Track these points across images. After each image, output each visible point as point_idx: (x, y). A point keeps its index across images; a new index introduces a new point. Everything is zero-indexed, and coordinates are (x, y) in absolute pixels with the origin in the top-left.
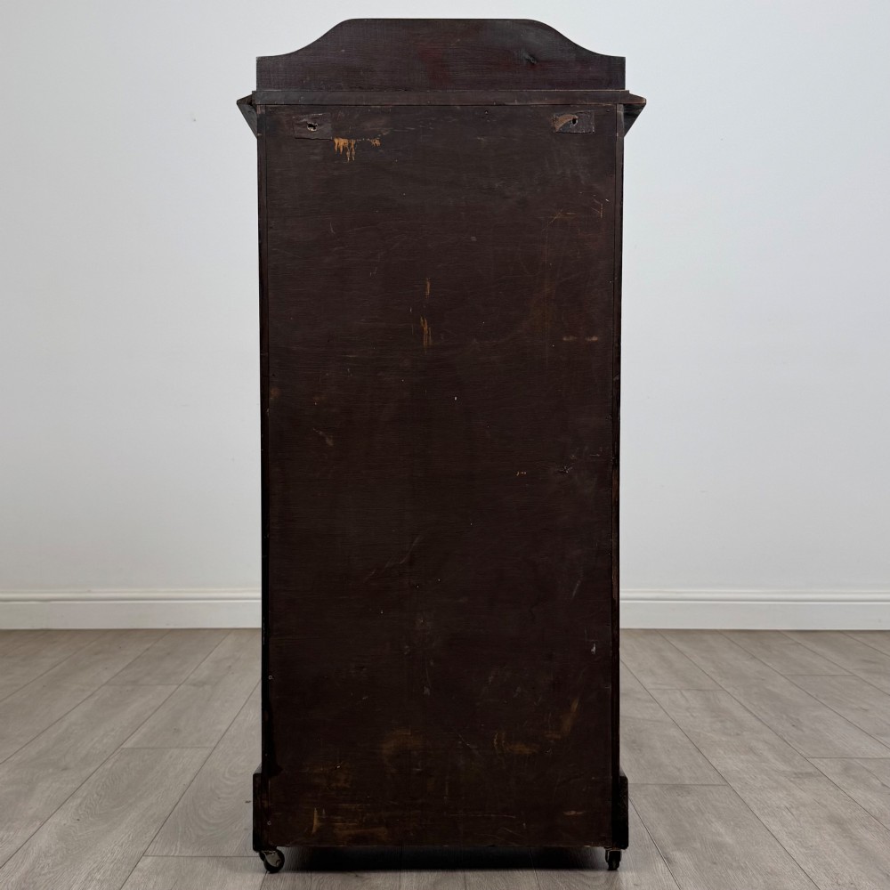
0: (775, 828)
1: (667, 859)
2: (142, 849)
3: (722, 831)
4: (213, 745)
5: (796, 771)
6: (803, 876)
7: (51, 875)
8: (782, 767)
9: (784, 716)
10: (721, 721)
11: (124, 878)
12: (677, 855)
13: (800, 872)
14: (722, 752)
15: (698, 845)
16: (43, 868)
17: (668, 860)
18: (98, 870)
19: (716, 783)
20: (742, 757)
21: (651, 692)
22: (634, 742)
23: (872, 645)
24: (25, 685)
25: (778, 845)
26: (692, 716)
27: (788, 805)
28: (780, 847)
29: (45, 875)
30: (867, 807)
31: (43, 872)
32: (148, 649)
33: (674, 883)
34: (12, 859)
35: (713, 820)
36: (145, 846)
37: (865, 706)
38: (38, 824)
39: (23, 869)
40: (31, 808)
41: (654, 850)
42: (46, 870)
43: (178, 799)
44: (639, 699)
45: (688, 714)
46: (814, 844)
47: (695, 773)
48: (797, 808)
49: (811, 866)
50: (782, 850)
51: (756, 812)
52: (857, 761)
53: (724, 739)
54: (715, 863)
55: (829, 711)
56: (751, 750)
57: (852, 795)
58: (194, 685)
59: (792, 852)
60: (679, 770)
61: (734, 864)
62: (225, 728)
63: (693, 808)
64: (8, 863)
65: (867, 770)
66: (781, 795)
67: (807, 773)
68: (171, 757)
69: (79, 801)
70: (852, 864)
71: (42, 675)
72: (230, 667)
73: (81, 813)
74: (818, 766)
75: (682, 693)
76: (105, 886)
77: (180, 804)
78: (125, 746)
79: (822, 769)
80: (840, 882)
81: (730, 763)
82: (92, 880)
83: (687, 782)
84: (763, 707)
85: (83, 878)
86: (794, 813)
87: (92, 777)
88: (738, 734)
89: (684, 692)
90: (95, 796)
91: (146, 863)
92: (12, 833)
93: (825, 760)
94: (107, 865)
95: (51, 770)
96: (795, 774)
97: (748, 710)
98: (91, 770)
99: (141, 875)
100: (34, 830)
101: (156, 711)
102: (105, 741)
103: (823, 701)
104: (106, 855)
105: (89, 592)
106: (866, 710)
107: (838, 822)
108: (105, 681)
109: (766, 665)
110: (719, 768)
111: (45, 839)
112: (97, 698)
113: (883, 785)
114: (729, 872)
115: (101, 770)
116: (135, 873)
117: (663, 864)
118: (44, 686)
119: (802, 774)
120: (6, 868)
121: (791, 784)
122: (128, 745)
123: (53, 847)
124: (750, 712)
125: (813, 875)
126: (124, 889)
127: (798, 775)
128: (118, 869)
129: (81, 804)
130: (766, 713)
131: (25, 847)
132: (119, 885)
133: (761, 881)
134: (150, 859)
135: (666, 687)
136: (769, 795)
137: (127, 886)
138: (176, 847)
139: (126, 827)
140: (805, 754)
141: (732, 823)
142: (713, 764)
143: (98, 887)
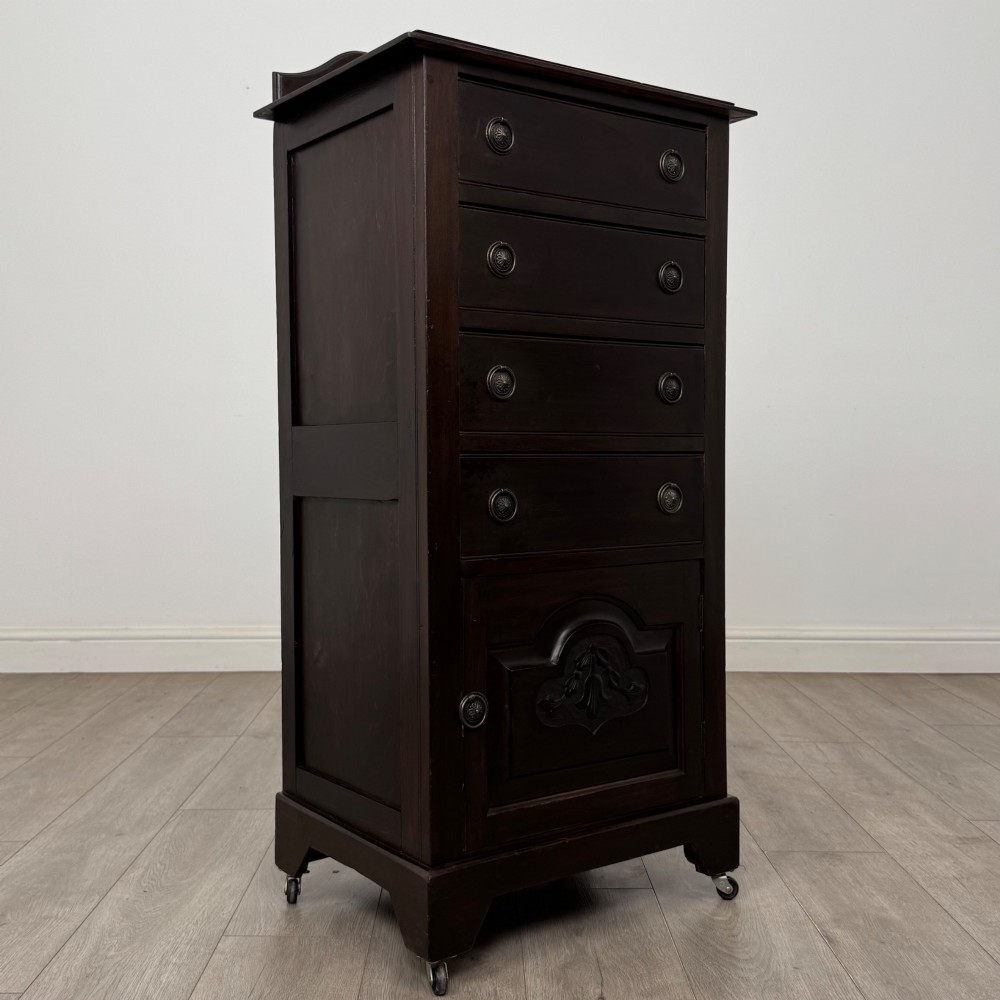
0: (946, 901)
1: (828, 939)
2: (223, 927)
3: (886, 905)
5: (959, 836)
6: (986, 958)
8: (943, 830)
9: (939, 774)
10: (867, 779)
11: (204, 962)
12: (838, 933)
13: (982, 952)
14: (872, 814)
15: (861, 922)
16: (108, 949)
17: (830, 940)
18: (173, 953)
19: (871, 850)
20: (896, 819)
21: (783, 745)
22: (771, 803)
24: (61, 738)
25: (952, 921)
26: (832, 772)
27: (957, 876)
28: (954, 924)
29: (112, 957)
31: (109, 955)
33: (839, 966)
34: (72, 939)
35: (874, 892)
36: (225, 924)
38: (97, 898)
39: (85, 952)
40: (87, 880)
41: (811, 927)
42: (112, 953)
43: (254, 870)
44: (769, 753)
45: (828, 771)
46: (994, 920)
47: (845, 838)
48: (968, 879)
49: (994, 945)
50: (957, 926)
51: (921, 882)
53: (872, 799)
54: (884, 943)
55: (989, 766)
56: (906, 812)
59: (969, 929)
60: (827, 835)
61: (906, 944)
63: (849, 879)
64: (68, 945)
66: (948, 864)
67: (973, 838)
68: (240, 820)
69: (140, 871)
71: (79, 726)
73: (144, 885)
74: (986, 831)
75: (817, 747)
76: (184, 972)
77: (258, 875)
78: (184, 807)
79: (989, 833)
81: (886, 827)
82: (167, 964)
83: (837, 849)
84: (912, 762)
85: (156, 962)
86: (966, 884)
87: (151, 844)
88: (888, 794)
89: (820, 746)
90: (159, 865)
91: (227, 944)
92: (68, 909)
93: (992, 824)
94: (183, 946)
95: (103, 836)
96: (960, 839)
97: (895, 765)
99: (223, 958)
100: (93, 905)
101: (217, 764)
102: (161, 802)
103: (979, 755)
104: (180, 935)
108: (152, 732)
109: (908, 713)
110: (872, 833)
111: (106, 916)
112: (146, 751)
114: (901, 952)
115: (161, 835)
116: (216, 956)
117: (824, 944)
118: (83, 738)
119: (967, 839)
120: (66, 950)
121: (957, 851)
122: (188, 806)
123: (117, 925)
124: (898, 768)
125: (997, 955)
126: (205, 975)
127: (964, 840)
128: (196, 952)
129: (143, 876)
130: (917, 769)
131: (85, 925)
132: (200, 970)
133: (939, 962)
134: (231, 939)
135: (798, 739)
136: (933, 863)
137: (209, 971)
138: (260, 925)
139: (199, 902)
140: (967, 816)
141: (897, 897)
142: (866, 828)
143: (175, 972)
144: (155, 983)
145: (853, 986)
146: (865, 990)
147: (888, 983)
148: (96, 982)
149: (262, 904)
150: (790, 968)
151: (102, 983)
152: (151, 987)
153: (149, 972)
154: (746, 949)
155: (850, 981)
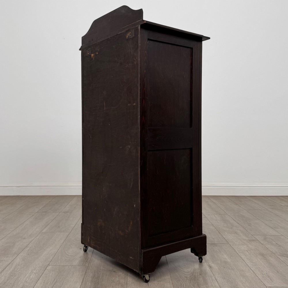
0: (243, 257)
1: (210, 266)
2: (48, 263)
3: (227, 258)
4: (70, 231)
5: (250, 239)
6: (252, 272)
7: (20, 271)
8: (245, 238)
9: (246, 222)
10: (227, 224)
11: (43, 272)
12: (213, 265)
13: (251, 270)
14: (227, 233)
15: (219, 262)
16: (17, 269)
18: (34, 270)
19: (225, 243)
20: (233, 235)
21: (205, 215)
23: (273, 200)
24: (12, 213)
25: (244, 262)
26: (217, 222)
27: (247, 250)
28: (244, 263)
30: (271, 250)
31: (18, 270)
32: (50, 202)
33: (212, 274)
34: (8, 266)
35: (224, 254)
36: (49, 262)
37: (271, 219)
38: (16, 255)
39: (11, 269)
40: (14, 251)
41: (206, 264)
43: (59, 248)
45: (216, 222)
46: (255, 262)
47: (218, 240)
48: (250, 251)
49: (254, 268)
51: (237, 252)
52: (268, 236)
53: (227, 229)
54: (225, 268)
55: (260, 221)
56: (236, 233)
57: (267, 247)
58: (64, 213)
59: (248, 264)
60: (213, 239)
61: (230, 268)
62: (73, 226)
63: (218, 251)
64: (7, 268)
65: (272, 239)
66: (245, 247)
67: (253, 240)
68: (57, 235)
69: (29, 248)
70: (267, 268)
71: (17, 210)
72: (75, 207)
73: (29, 252)
74: (257, 238)
75: (214, 215)
76: (37, 275)
77: (60, 249)
78: (42, 231)
79: (258, 239)
80: (263, 273)
81: (229, 237)
82: (33, 273)
83: (216, 243)
84: (239, 220)
85: (30, 272)
86: (249, 252)
87: (33, 241)
88: (232, 228)
89: (215, 215)
90: (34, 247)
91: (49, 268)
92: (8, 258)
93: (258, 236)
94: (37, 268)
95: (20, 239)
96: (249, 240)
97: (234, 220)
98: (32, 239)
99: (48, 271)
100: (15, 257)
101: (53, 220)
102: (37, 230)
103: (258, 218)
104: (37, 265)
105: (32, 184)
106: (271, 220)
107: (262, 255)
108: (36, 211)
109: (240, 207)
110: (226, 238)
111: (18, 260)
112: (34, 217)
113: (276, 243)
114: (229, 270)
115: (35, 239)
116: (46, 271)
117: (209, 268)
118: (18, 213)
119: (251, 240)
120: (6, 269)
121: (248, 243)
122: (44, 231)
123: (20, 263)
124: (235, 221)
125: (255, 271)
126: (42, 276)
127: (250, 240)
128: (41, 270)
129: (29, 249)
130: (240, 221)
131: (12, 263)
132: (41, 274)
133: (239, 273)
134: (50, 266)
135: (210, 213)
136: (241, 247)
137: (43, 275)
138: (59, 262)
139: (43, 256)
140: (252, 234)
141: (230, 255)
142: (224, 237)
143: (34, 275)
144: (29, 277)
145: (215, 279)
146: (218, 280)
147: (224, 278)
148: (13, 277)
149: (60, 257)
150: (199, 274)
151: (14, 278)
152: (27, 279)
153: (27, 275)
154: (188, 269)
155: (214, 278)
